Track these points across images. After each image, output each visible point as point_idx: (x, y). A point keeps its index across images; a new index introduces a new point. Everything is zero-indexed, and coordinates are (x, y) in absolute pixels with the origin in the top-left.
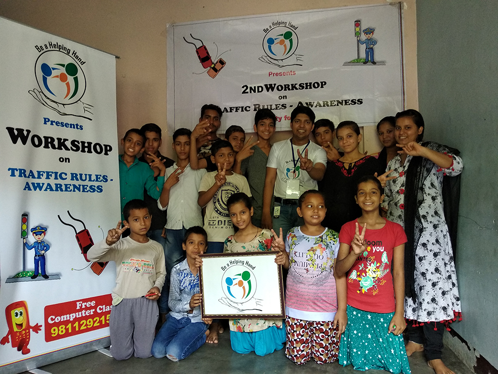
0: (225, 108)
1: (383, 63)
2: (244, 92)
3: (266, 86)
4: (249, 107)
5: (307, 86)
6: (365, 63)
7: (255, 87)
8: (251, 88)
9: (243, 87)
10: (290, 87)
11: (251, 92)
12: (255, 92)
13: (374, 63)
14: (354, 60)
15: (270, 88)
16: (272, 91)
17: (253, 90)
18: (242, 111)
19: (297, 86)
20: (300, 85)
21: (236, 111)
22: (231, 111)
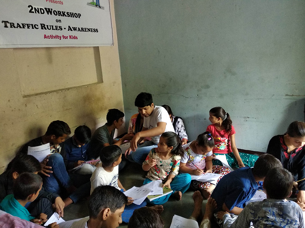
0: (18, 24)
1: (103, 8)
2: (30, 11)
3: (46, 9)
4: (38, 26)
5: (71, 15)
6: (96, 6)
7: (38, 8)
8: (35, 8)
9: (29, 6)
10: (62, 13)
11: (36, 13)
12: (39, 13)
13: (100, 7)
14: (91, 3)
15: (49, 11)
16: (51, 14)
17: (37, 11)
18: (33, 28)
19: (66, 14)
20: (67, 13)
21: (28, 28)
22: (24, 28)
